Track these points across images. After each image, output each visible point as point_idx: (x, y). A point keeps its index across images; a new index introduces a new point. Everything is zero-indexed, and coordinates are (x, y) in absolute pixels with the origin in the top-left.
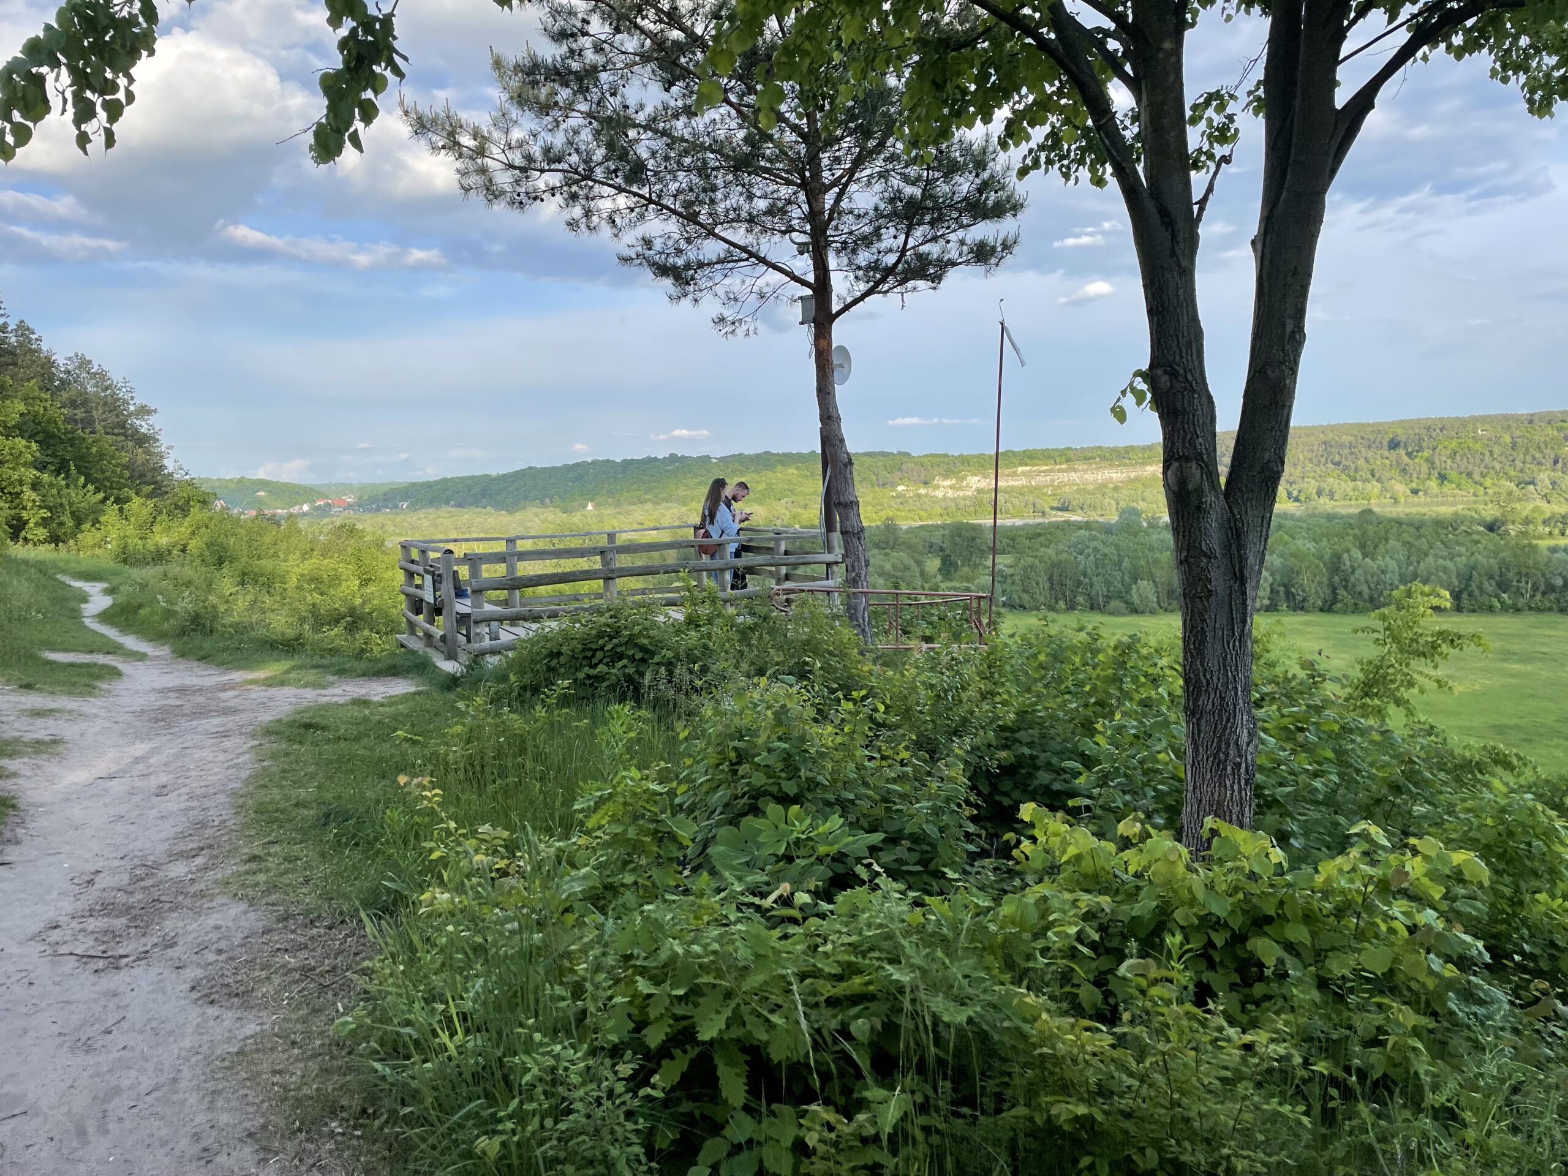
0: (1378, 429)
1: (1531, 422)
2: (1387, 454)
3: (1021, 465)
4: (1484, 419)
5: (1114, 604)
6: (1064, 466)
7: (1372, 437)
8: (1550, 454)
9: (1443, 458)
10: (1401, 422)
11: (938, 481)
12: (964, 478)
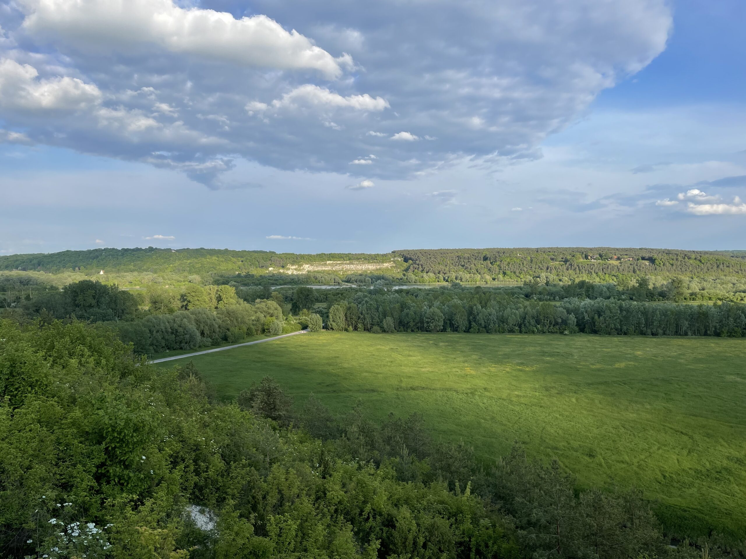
0: (479, 251)
1: (537, 252)
2: (482, 262)
3: (328, 260)
4: (520, 250)
5: (376, 328)
6: (348, 262)
7: (477, 255)
8: (546, 265)
9: (505, 266)
10: (487, 249)
11: (289, 266)
12: (302, 265)
